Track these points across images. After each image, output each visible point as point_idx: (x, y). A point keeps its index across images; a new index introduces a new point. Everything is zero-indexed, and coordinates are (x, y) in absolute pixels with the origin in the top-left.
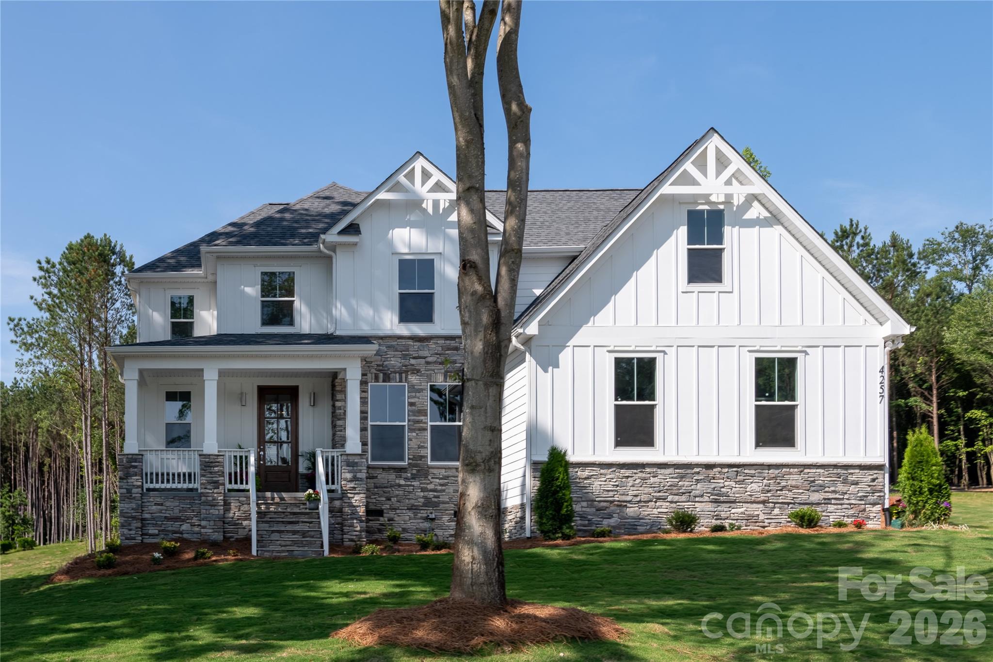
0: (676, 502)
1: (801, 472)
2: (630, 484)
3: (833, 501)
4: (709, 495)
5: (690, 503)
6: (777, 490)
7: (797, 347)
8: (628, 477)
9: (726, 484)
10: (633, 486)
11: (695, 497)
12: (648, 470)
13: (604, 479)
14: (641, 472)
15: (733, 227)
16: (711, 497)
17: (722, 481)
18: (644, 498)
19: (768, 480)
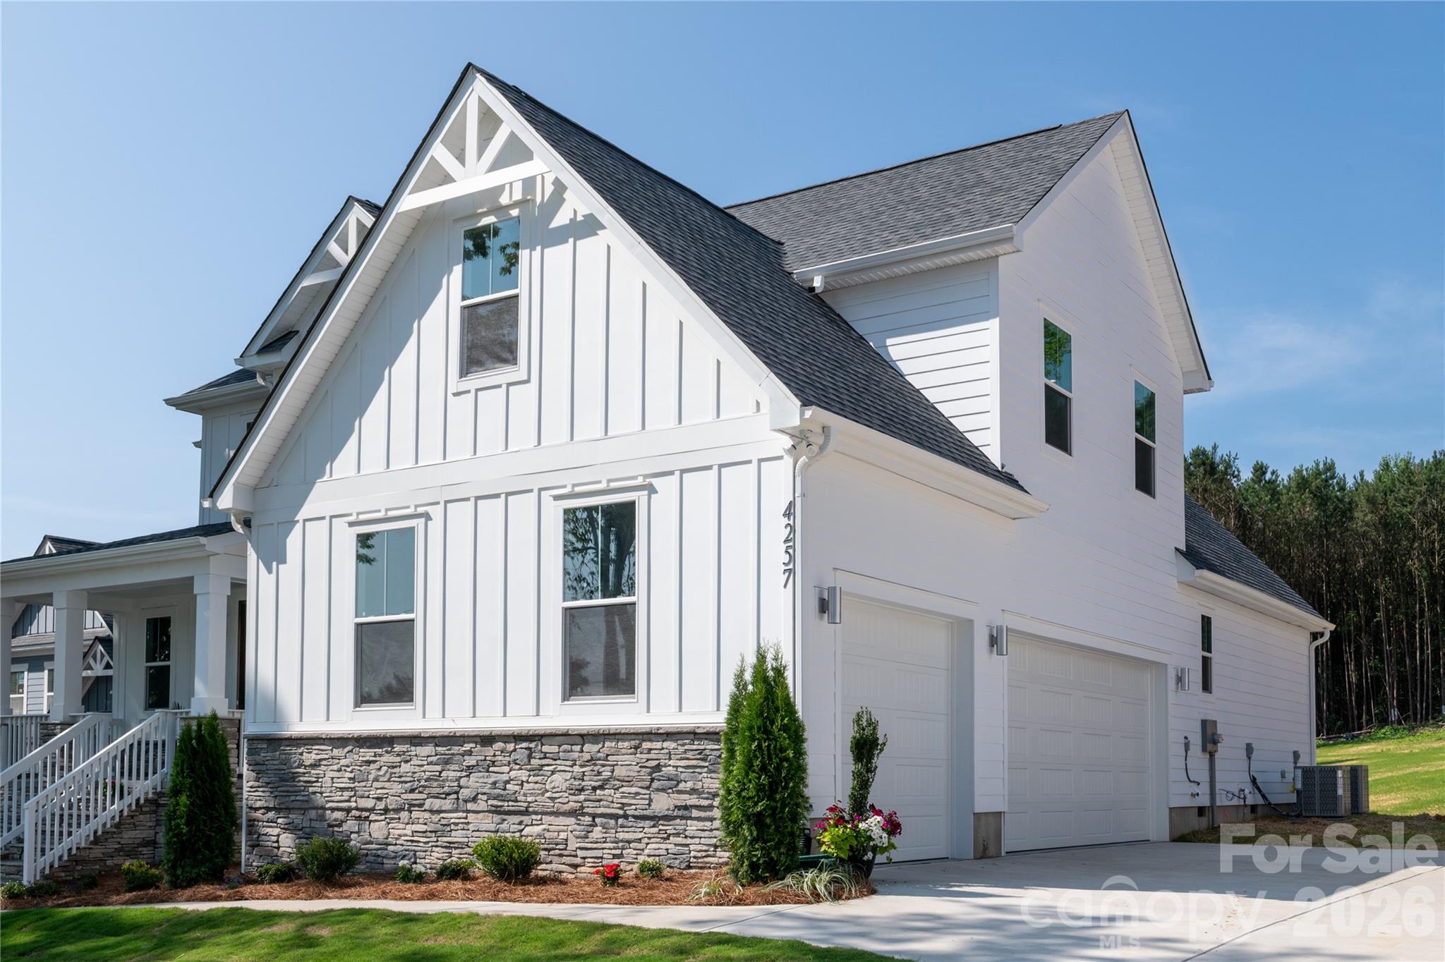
0: (439, 812)
1: (636, 748)
2: (371, 777)
3: (695, 813)
4: (485, 797)
5: (460, 814)
6: (594, 789)
7: (635, 478)
8: (369, 763)
9: (513, 774)
10: (376, 780)
11: (466, 801)
12: (398, 748)
13: (335, 767)
14: (387, 752)
15: (533, 249)
16: (490, 802)
17: (506, 769)
18: (392, 803)
19: (582, 766)
